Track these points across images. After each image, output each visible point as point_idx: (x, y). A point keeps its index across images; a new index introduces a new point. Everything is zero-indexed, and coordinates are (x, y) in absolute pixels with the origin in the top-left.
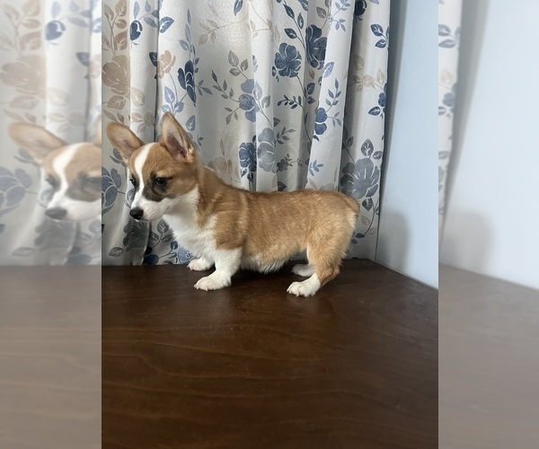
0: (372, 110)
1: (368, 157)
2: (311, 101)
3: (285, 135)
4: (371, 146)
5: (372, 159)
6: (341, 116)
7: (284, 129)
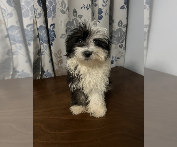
0: (122, 7)
1: (120, 27)
2: (96, 5)
4: (122, 23)
5: (122, 28)
6: (108, 11)
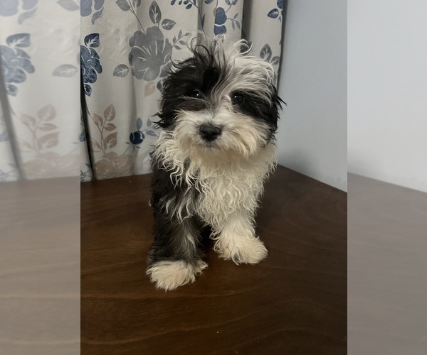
0: (271, 12)
2: (208, 0)
3: (181, 40)
4: (269, 51)
6: (239, 19)
7: (181, 32)
